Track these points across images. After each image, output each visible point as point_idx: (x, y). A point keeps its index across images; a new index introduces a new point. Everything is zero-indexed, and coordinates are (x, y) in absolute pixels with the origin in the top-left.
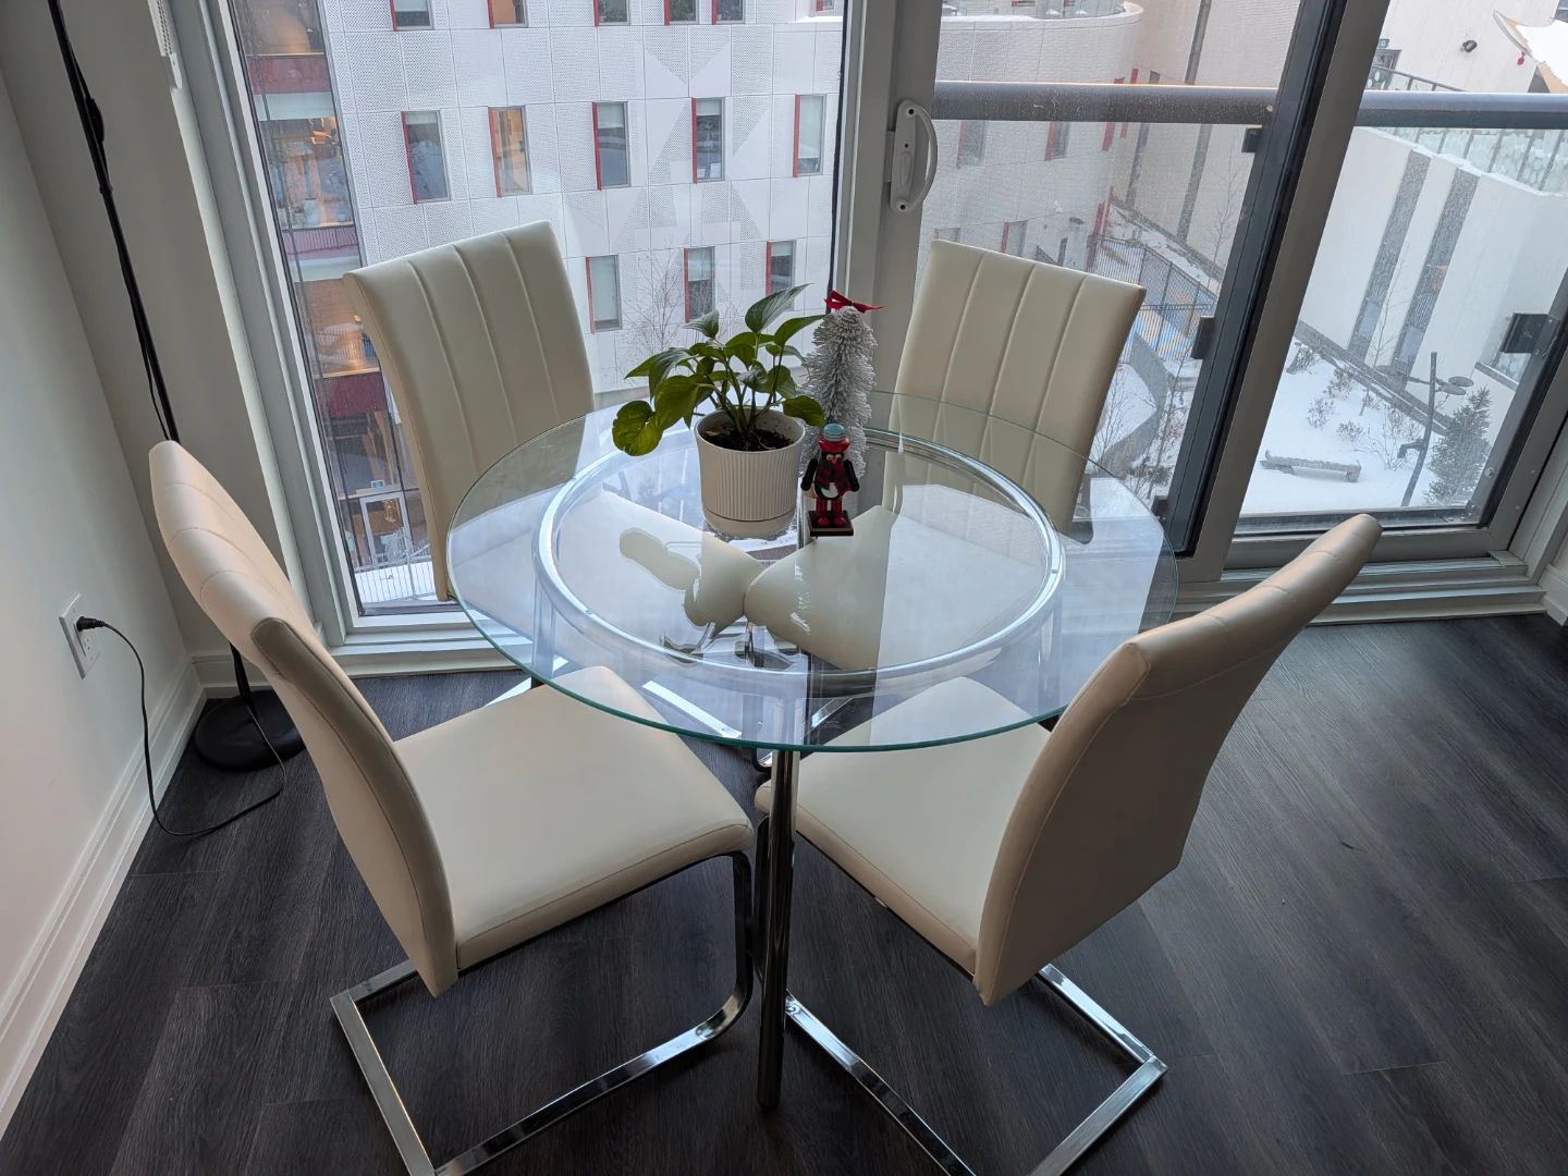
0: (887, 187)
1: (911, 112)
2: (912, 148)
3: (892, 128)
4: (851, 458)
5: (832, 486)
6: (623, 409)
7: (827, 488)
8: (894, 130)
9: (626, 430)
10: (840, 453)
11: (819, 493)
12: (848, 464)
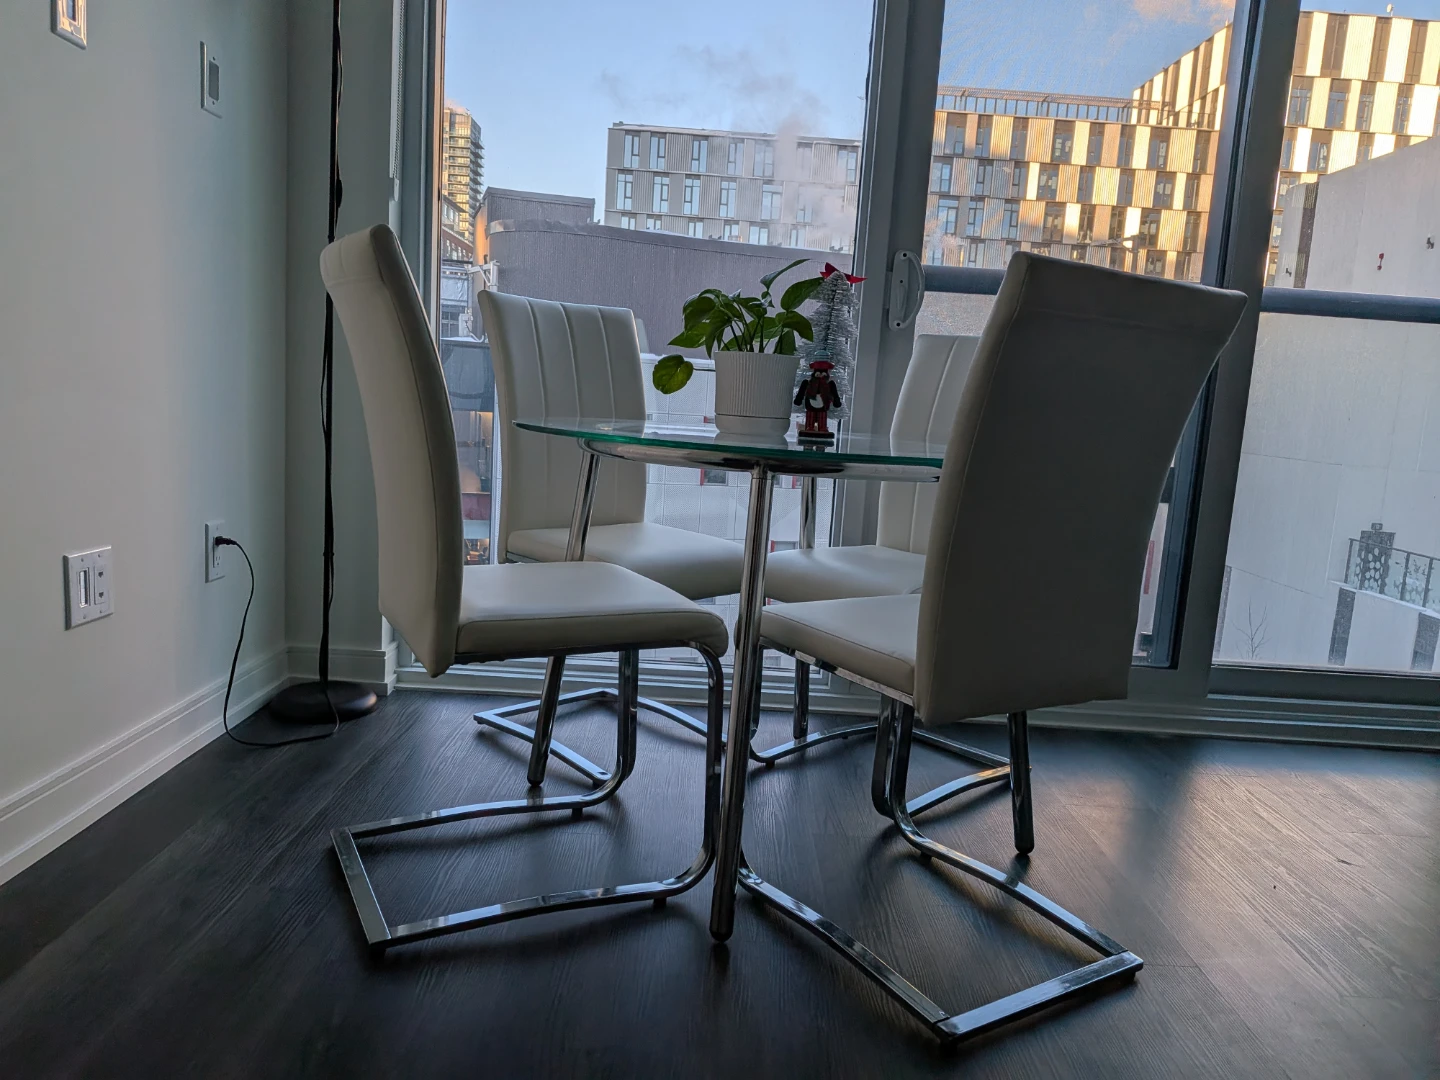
0: (886, 312)
1: (905, 255)
2: (905, 281)
3: (890, 268)
5: (819, 397)
6: (664, 359)
7: (814, 398)
8: (892, 271)
9: (664, 372)
10: (826, 371)
11: (808, 406)
12: (832, 384)
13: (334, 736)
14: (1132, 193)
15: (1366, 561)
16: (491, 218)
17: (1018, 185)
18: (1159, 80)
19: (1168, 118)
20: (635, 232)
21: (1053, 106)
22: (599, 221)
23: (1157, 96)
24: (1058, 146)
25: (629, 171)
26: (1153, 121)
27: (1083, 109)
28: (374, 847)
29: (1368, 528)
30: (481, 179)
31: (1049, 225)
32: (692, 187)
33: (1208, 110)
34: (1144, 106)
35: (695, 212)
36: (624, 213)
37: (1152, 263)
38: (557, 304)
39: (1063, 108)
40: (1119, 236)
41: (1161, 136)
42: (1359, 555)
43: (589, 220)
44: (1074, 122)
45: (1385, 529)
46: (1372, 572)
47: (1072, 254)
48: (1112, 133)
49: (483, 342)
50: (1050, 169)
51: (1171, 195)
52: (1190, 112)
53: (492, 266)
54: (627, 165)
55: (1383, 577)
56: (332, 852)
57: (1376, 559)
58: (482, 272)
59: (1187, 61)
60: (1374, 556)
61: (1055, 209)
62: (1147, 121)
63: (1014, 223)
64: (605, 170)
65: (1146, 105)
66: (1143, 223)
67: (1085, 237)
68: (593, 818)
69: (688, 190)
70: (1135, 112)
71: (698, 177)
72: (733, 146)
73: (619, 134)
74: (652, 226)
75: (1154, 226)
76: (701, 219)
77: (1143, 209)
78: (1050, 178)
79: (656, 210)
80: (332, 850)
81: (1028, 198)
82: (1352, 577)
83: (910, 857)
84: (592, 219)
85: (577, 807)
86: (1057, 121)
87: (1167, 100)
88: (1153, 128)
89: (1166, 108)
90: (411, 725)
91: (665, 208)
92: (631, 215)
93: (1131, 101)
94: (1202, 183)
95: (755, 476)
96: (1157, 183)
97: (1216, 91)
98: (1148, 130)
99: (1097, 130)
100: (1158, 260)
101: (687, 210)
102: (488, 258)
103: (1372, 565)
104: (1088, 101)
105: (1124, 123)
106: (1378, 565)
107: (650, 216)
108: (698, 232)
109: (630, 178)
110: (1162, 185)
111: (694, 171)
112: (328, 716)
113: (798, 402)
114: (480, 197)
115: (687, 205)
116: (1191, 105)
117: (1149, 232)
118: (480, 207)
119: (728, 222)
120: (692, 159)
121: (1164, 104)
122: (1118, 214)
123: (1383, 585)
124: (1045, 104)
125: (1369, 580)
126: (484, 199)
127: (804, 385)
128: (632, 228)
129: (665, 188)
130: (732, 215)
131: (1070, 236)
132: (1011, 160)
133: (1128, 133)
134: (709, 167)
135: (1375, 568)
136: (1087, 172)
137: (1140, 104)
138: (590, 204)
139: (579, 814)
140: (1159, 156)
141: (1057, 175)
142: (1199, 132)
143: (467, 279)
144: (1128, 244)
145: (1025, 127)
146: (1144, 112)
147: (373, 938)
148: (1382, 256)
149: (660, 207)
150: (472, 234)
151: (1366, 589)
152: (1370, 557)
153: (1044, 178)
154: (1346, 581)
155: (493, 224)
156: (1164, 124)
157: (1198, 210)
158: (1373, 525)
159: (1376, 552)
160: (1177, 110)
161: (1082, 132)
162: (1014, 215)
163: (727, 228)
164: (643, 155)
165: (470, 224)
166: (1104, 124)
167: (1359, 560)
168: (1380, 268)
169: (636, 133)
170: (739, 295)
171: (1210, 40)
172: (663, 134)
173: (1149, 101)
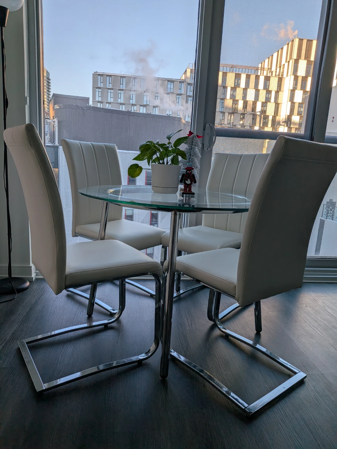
0: (203, 144)
1: (209, 125)
2: (209, 134)
4: (194, 174)
5: (189, 180)
7: (187, 180)
8: (205, 130)
9: (132, 170)
10: (191, 171)
11: (185, 183)
12: (193, 175)
13: (15, 299)
14: (259, 97)
15: (328, 210)
16: (54, 104)
17: (224, 94)
18: (267, 61)
19: (270, 73)
20: (102, 108)
21: (235, 69)
22: (91, 105)
23: (266, 66)
24: (236, 82)
25: (100, 88)
26: (265, 74)
27: (244, 70)
28: (34, 346)
29: (328, 201)
30: (50, 90)
31: (234, 107)
32: (121, 93)
33: (281, 71)
34: (262, 69)
35: (122, 102)
36: (99, 102)
37: (265, 119)
38: (89, 143)
39: (237, 69)
40: (255, 111)
41: (267, 79)
42: (326, 209)
43: (88, 104)
44: (241, 74)
45: (334, 201)
46: (330, 214)
47: (241, 116)
48: (253, 78)
49: (54, 145)
50: (234, 89)
51: (270, 98)
52: (276, 71)
53: (56, 120)
54: (99, 86)
55: (333, 215)
56: (19, 350)
57: (331, 210)
58: (52, 122)
59: (275, 55)
60: (330, 209)
61: (235, 102)
62: (263, 74)
63: (223, 107)
64: (92, 88)
65: (263, 69)
66: (262, 106)
67: (245, 111)
68: (112, 328)
69: (120, 94)
70: (259, 71)
71: (123, 90)
72: (134, 80)
73: (96, 75)
74: (108, 106)
75: (265, 108)
76: (124, 104)
77: (262, 102)
78: (234, 92)
79: (109, 101)
80: (19, 348)
81: (227, 98)
82: (324, 216)
83: (222, 336)
84: (89, 104)
85: (106, 325)
86: (236, 74)
87: (269, 67)
88: (265, 76)
89: (269, 70)
90: (43, 293)
91: (112, 100)
92: (101, 102)
93: (258, 68)
94: (279, 94)
95: (173, 214)
96: (266, 94)
97: (284, 65)
98: (264, 77)
99: (248, 77)
100: (267, 118)
101: (119, 101)
102: (54, 117)
103: (329, 212)
104: (246, 67)
105: (256, 75)
106: (331, 212)
107: (107, 103)
108: (123, 108)
109: (100, 90)
110: (268, 95)
111: (121, 88)
112: (12, 292)
113: (181, 181)
114: (51, 96)
115: (119, 99)
116: (276, 69)
117: (264, 109)
118: (51, 100)
119: (133, 105)
120: (121, 84)
121: (268, 69)
122: (254, 103)
123: (333, 218)
124: (232, 68)
125: (329, 216)
126: (52, 97)
127: (183, 175)
128: (102, 107)
129: (112, 93)
130: (134, 103)
131: (240, 111)
132: (222, 86)
133: (257, 78)
134: (126, 87)
135: (330, 213)
136: (245, 90)
137: (261, 69)
138: (87, 99)
139: (106, 327)
140: (267, 85)
141: (236, 91)
142: (279, 78)
143: (47, 124)
144: (259, 114)
145: (226, 76)
146: (262, 71)
147: (38, 389)
148: (333, 118)
149: (110, 100)
150: (48, 109)
151: (328, 219)
152: (329, 209)
153: (232, 92)
154: (322, 217)
155: (55, 106)
156: (268, 75)
157: (279, 103)
158: (330, 200)
159: (331, 208)
160: (272, 71)
161: (243, 77)
162: (223, 104)
163: (133, 107)
164: (104, 82)
165: (47, 105)
166: (250, 75)
167: (326, 210)
168: (333, 121)
169: (102, 75)
170: (158, 142)
171: (282, 48)
172: (110, 76)
173: (264, 68)
